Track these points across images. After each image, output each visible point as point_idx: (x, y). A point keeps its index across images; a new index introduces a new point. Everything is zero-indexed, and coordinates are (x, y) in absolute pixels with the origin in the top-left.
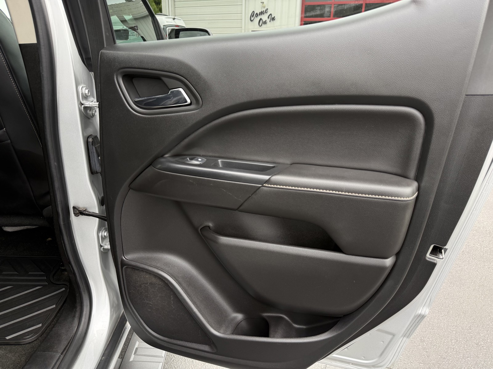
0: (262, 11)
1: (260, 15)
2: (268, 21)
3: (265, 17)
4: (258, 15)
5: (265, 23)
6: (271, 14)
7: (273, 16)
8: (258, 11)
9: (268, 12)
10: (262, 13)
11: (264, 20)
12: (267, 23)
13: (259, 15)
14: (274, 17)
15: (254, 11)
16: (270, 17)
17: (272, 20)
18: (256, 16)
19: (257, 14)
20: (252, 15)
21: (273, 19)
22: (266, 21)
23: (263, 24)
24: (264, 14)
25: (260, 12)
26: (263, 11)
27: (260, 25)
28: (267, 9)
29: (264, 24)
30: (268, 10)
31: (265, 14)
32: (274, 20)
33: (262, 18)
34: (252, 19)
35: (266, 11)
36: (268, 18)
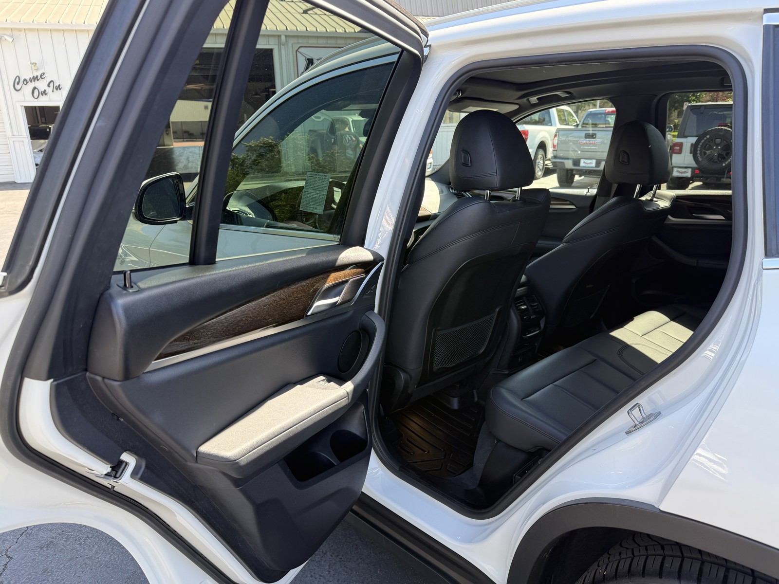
0: (35, 76)
2: (49, 90)
3: (42, 85)
4: (27, 82)
5: (44, 93)
6: (52, 81)
7: (56, 84)
8: (26, 75)
9: (46, 78)
10: (35, 79)
11: (42, 90)
12: (48, 95)
13: (30, 82)
14: (59, 85)
15: (18, 76)
16: (51, 85)
18: (25, 83)
19: (25, 80)
20: (17, 81)
21: (58, 88)
22: (45, 91)
23: (41, 95)
24: (38, 80)
25: (32, 77)
26: (37, 76)
27: (36, 97)
28: (44, 73)
30: (46, 75)
31: (41, 80)
32: (60, 89)
33: (37, 87)
34: (18, 87)
36: (49, 86)
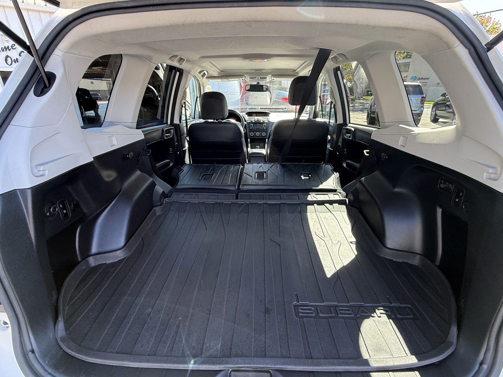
9: (16, 49)
10: (6, 49)
11: (14, 58)
13: (2, 51)
23: (13, 62)
24: (9, 50)
25: (3, 47)
26: (8, 47)
27: (9, 64)
28: (14, 45)
29: (15, 62)
30: (16, 46)
31: (12, 50)
33: (10, 56)
35: (12, 47)
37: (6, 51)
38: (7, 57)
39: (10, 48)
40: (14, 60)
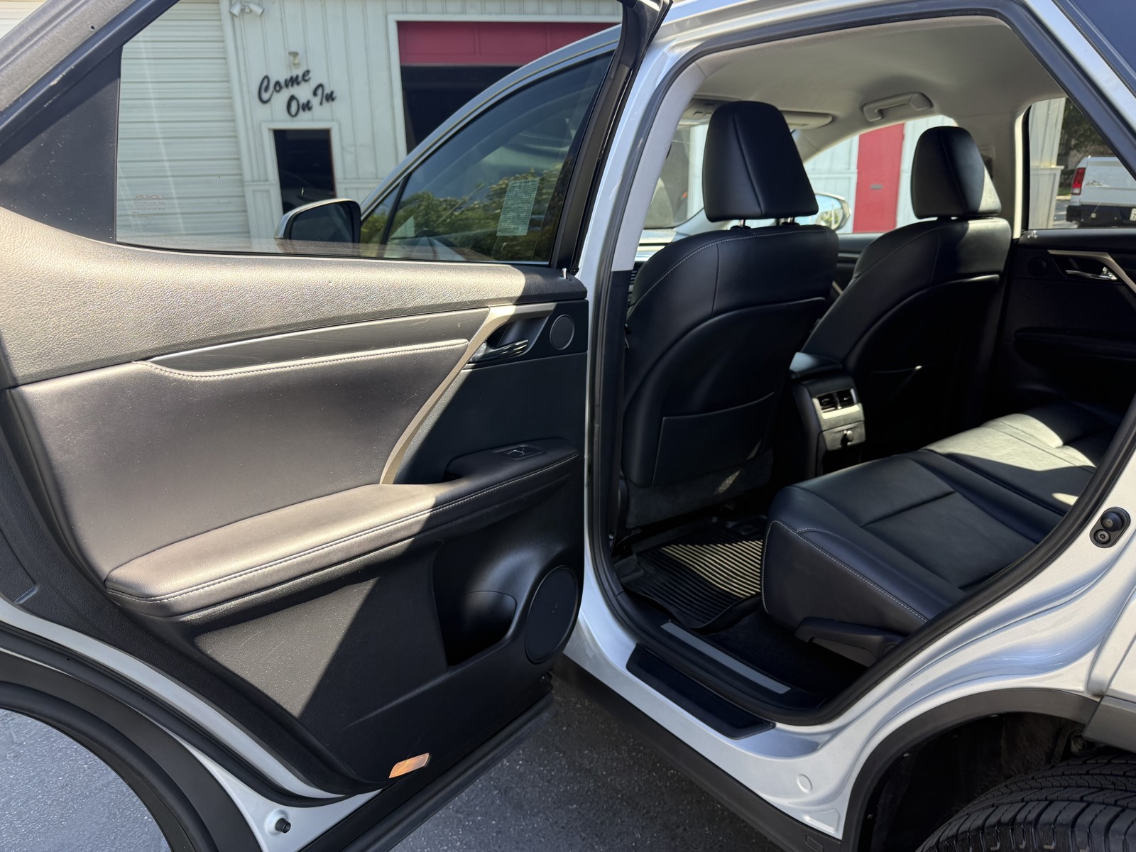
0: (295, 76)
1: (287, 86)
2: (315, 102)
3: (303, 93)
4: (281, 88)
5: (307, 107)
6: (321, 86)
7: (327, 91)
8: (280, 75)
9: (311, 81)
10: (293, 81)
11: (303, 100)
12: (314, 109)
13: (285, 87)
14: (332, 93)
15: (266, 77)
16: (320, 92)
17: (327, 100)
18: (278, 88)
19: (277, 83)
20: (264, 85)
21: (330, 97)
22: (308, 102)
23: (301, 110)
24: (298, 84)
25: (288, 78)
26: (297, 77)
27: (293, 113)
28: (308, 72)
29: (304, 110)
30: (311, 75)
31: (303, 84)
32: (333, 100)
33: (297, 96)
34: (265, 96)
35: (304, 76)
36: (315, 93)
37: (292, 85)
38: (292, 98)
39: (300, 78)
40: (303, 104)
